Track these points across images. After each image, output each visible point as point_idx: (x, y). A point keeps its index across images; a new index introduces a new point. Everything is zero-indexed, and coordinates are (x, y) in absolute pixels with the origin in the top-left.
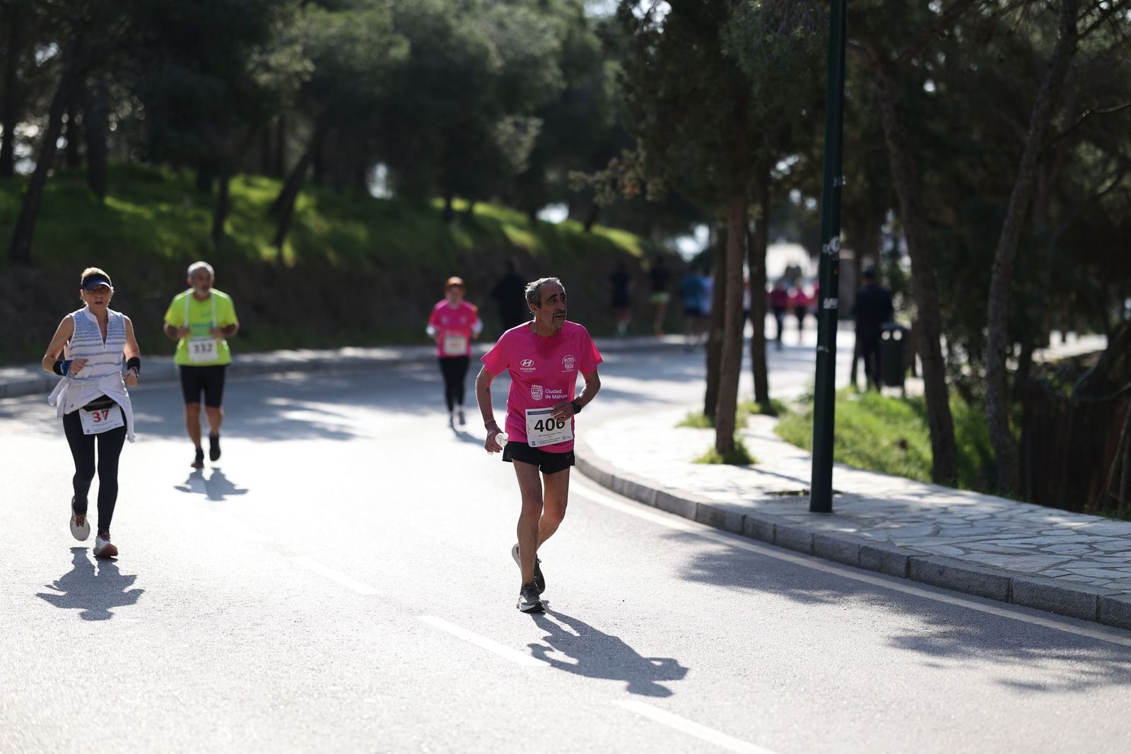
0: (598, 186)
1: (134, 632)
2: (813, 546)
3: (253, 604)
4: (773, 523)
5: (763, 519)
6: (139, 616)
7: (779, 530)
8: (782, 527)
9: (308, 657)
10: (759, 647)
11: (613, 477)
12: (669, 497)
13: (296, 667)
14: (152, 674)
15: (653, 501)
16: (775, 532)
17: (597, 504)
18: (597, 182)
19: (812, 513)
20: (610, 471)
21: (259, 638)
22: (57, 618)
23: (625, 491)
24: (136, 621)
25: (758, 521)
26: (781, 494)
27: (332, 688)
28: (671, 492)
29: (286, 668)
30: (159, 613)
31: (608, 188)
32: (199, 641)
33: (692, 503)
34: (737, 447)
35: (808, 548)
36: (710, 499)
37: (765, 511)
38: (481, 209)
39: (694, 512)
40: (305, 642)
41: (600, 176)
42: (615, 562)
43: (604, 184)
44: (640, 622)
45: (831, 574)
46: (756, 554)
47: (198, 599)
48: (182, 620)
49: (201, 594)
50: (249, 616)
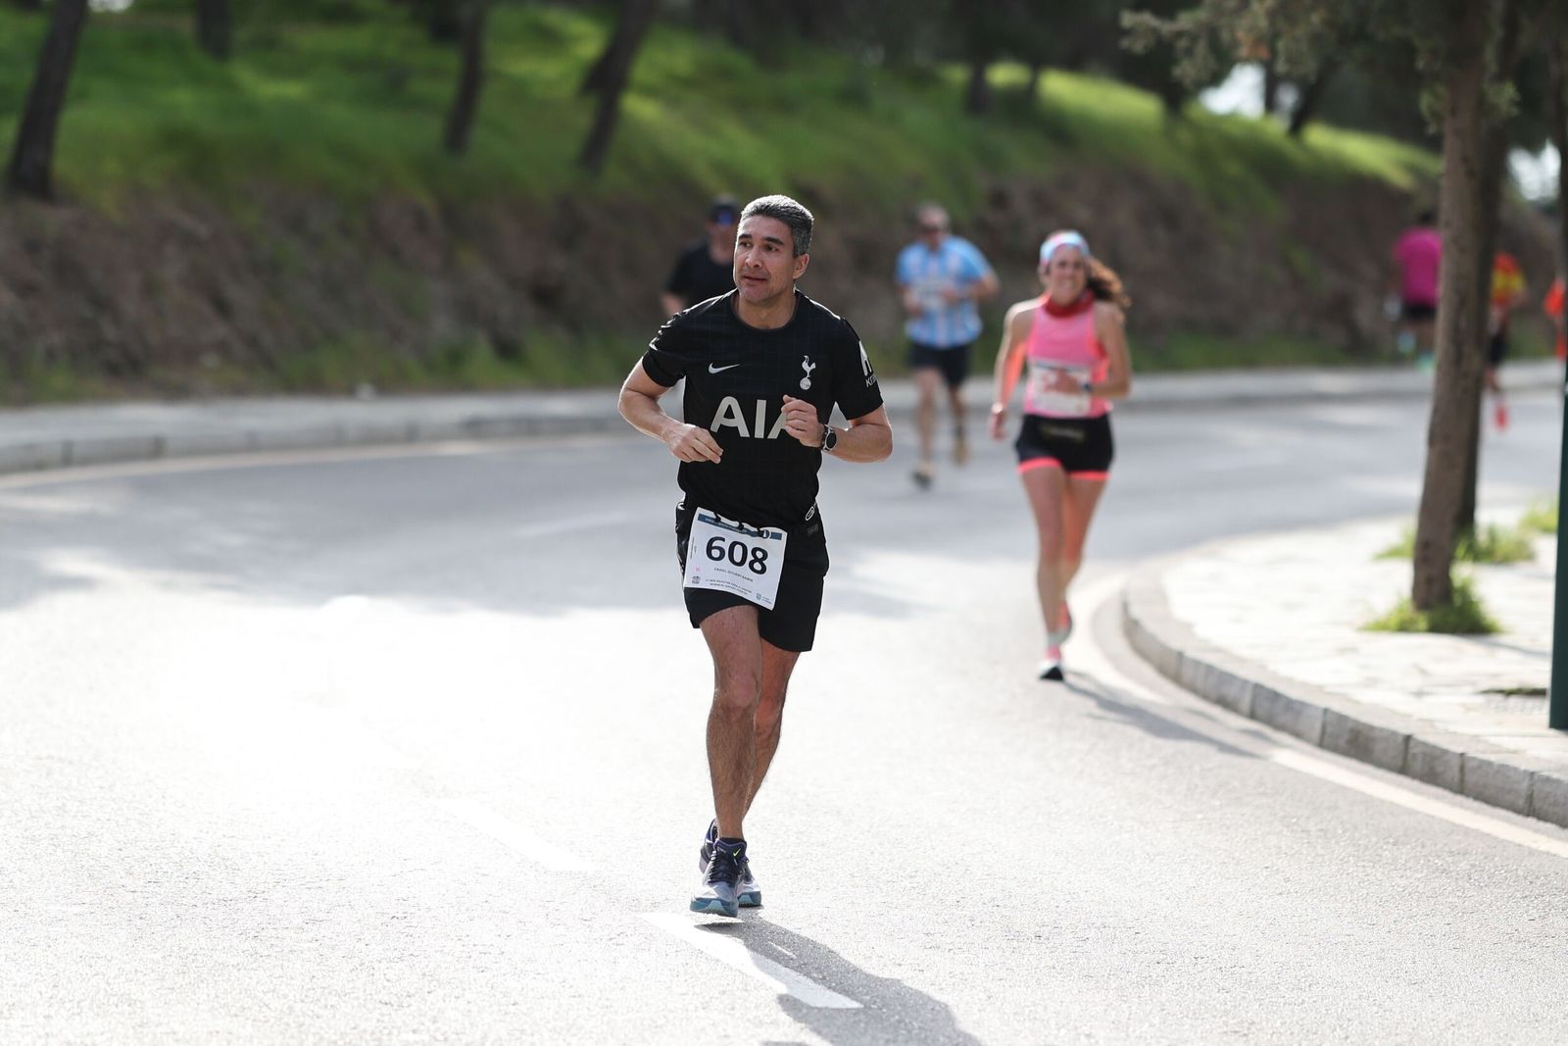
0: (1182, 44)
1: (65, 930)
2: (1530, 798)
3: (323, 884)
4: (1460, 750)
5: (1443, 743)
6: (87, 901)
7: (1470, 765)
8: (1474, 758)
9: (388, 981)
10: (1307, 984)
11: (1180, 655)
12: (1275, 696)
13: (358, 998)
14: (68, 1005)
15: (1245, 703)
16: (1462, 769)
18: (1180, 34)
19: (1553, 732)
20: (1176, 643)
21: (306, 945)
23: (1200, 683)
24: (77, 909)
25: (1434, 747)
26: (1509, 693)
27: (411, 1037)
28: (1281, 689)
29: (333, 1000)
30: (130, 897)
31: (1201, 48)
32: (186, 949)
33: (1317, 708)
34: (1457, 600)
35: (1521, 803)
36: (1357, 702)
37: (1452, 728)
39: (1318, 726)
40: (396, 953)
41: (1186, 20)
42: (1106, 822)
43: (1194, 39)
44: (1092, 934)
45: (1548, 853)
46: (1412, 812)
47: (218, 873)
48: (169, 910)
49: (228, 863)
50: (306, 904)
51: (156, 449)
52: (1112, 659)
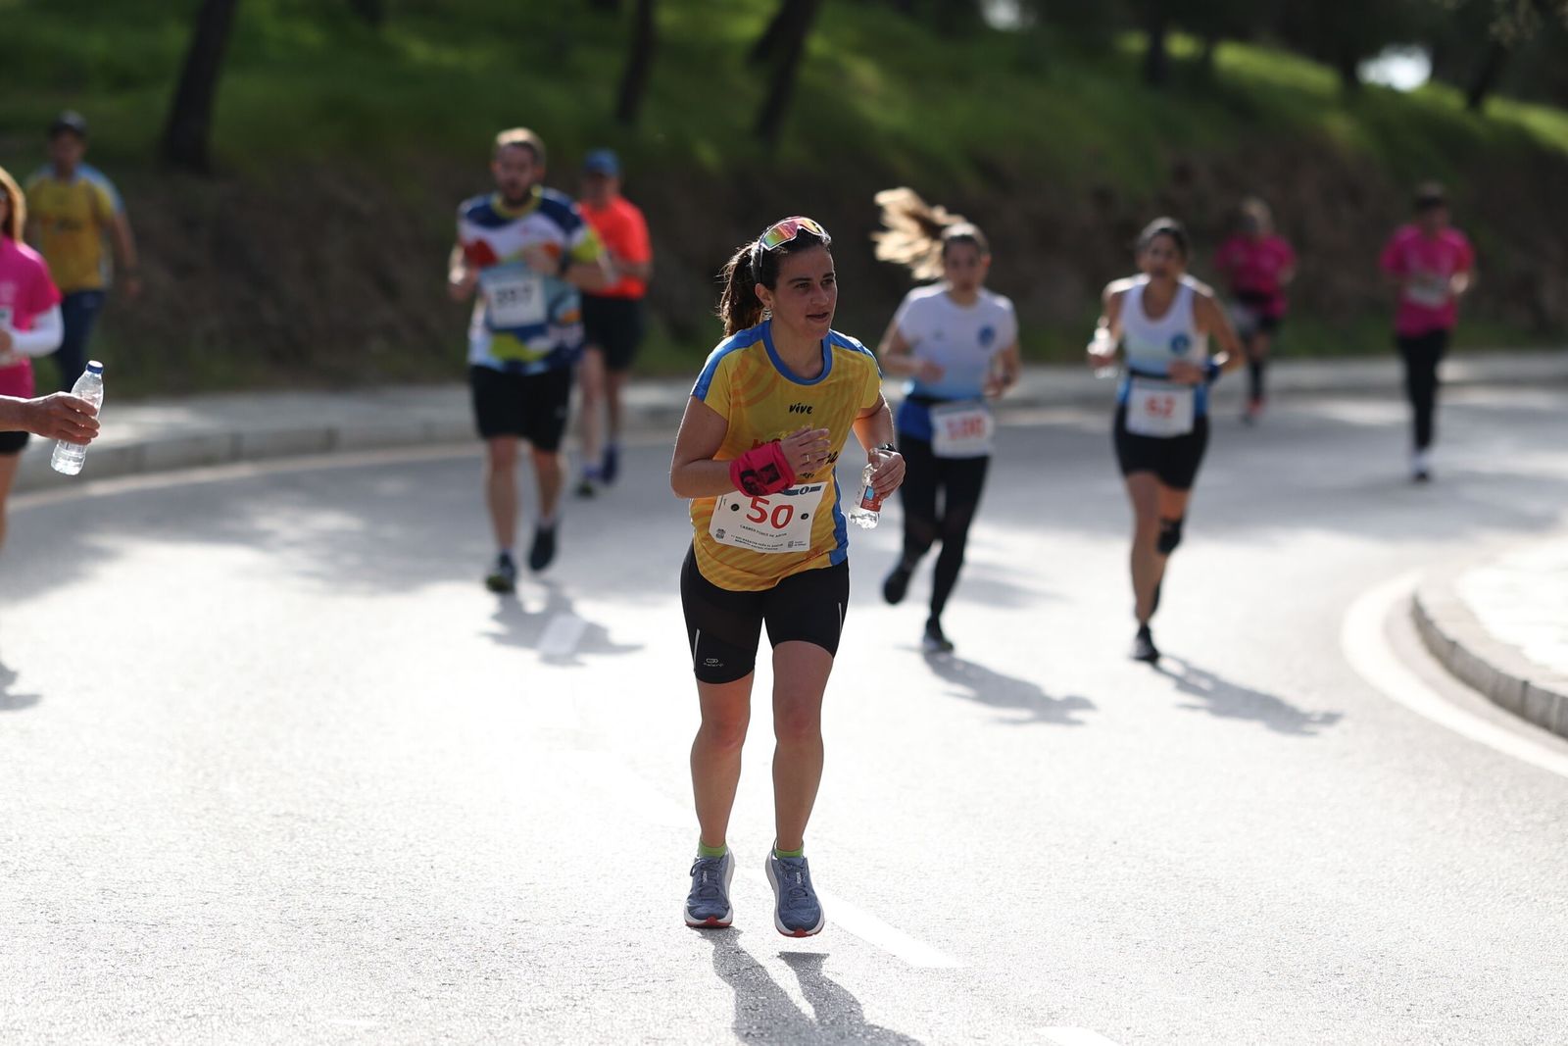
3: (652, 987)
6: (376, 1011)
11: (1526, 684)
17: (1484, 749)
20: (1519, 672)
22: (184, 1012)
23: (1554, 718)
24: (367, 1023)
30: (425, 1006)
38: (1231, 57)
42: (1527, 898)
47: (522, 971)
48: (478, 1024)
49: (530, 958)
50: (638, 1017)
51: (329, 442)
52: (1429, 683)
